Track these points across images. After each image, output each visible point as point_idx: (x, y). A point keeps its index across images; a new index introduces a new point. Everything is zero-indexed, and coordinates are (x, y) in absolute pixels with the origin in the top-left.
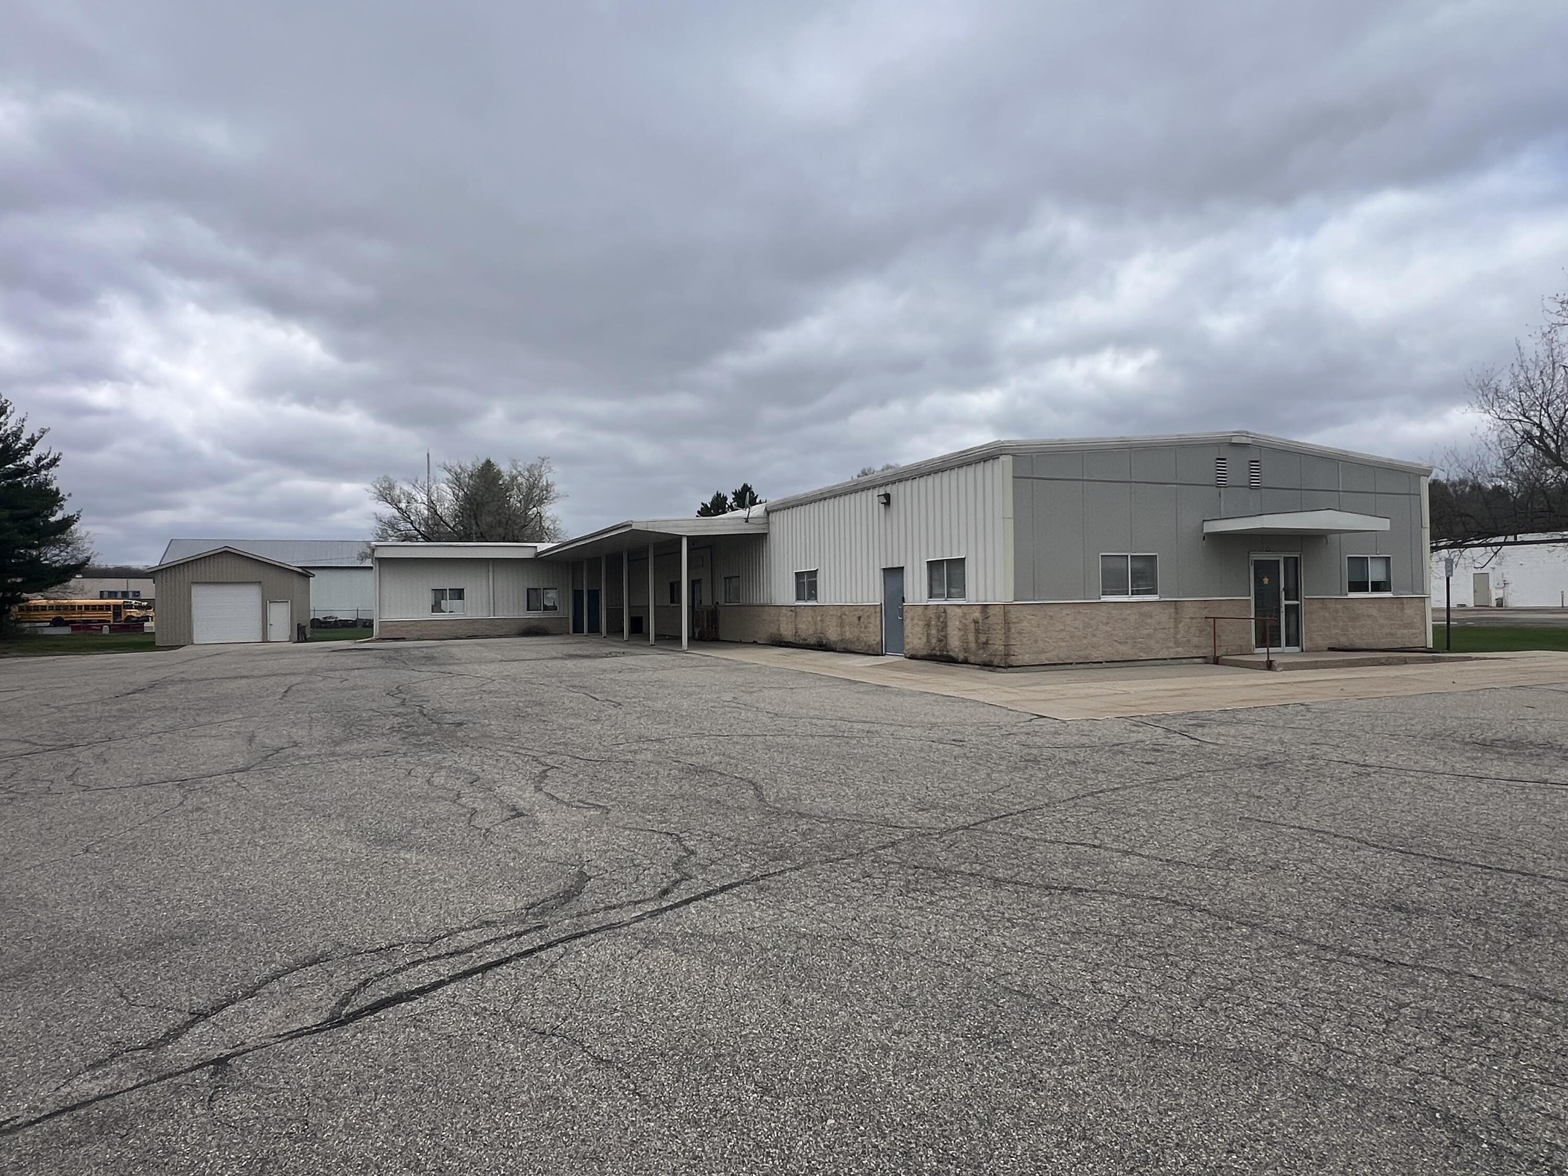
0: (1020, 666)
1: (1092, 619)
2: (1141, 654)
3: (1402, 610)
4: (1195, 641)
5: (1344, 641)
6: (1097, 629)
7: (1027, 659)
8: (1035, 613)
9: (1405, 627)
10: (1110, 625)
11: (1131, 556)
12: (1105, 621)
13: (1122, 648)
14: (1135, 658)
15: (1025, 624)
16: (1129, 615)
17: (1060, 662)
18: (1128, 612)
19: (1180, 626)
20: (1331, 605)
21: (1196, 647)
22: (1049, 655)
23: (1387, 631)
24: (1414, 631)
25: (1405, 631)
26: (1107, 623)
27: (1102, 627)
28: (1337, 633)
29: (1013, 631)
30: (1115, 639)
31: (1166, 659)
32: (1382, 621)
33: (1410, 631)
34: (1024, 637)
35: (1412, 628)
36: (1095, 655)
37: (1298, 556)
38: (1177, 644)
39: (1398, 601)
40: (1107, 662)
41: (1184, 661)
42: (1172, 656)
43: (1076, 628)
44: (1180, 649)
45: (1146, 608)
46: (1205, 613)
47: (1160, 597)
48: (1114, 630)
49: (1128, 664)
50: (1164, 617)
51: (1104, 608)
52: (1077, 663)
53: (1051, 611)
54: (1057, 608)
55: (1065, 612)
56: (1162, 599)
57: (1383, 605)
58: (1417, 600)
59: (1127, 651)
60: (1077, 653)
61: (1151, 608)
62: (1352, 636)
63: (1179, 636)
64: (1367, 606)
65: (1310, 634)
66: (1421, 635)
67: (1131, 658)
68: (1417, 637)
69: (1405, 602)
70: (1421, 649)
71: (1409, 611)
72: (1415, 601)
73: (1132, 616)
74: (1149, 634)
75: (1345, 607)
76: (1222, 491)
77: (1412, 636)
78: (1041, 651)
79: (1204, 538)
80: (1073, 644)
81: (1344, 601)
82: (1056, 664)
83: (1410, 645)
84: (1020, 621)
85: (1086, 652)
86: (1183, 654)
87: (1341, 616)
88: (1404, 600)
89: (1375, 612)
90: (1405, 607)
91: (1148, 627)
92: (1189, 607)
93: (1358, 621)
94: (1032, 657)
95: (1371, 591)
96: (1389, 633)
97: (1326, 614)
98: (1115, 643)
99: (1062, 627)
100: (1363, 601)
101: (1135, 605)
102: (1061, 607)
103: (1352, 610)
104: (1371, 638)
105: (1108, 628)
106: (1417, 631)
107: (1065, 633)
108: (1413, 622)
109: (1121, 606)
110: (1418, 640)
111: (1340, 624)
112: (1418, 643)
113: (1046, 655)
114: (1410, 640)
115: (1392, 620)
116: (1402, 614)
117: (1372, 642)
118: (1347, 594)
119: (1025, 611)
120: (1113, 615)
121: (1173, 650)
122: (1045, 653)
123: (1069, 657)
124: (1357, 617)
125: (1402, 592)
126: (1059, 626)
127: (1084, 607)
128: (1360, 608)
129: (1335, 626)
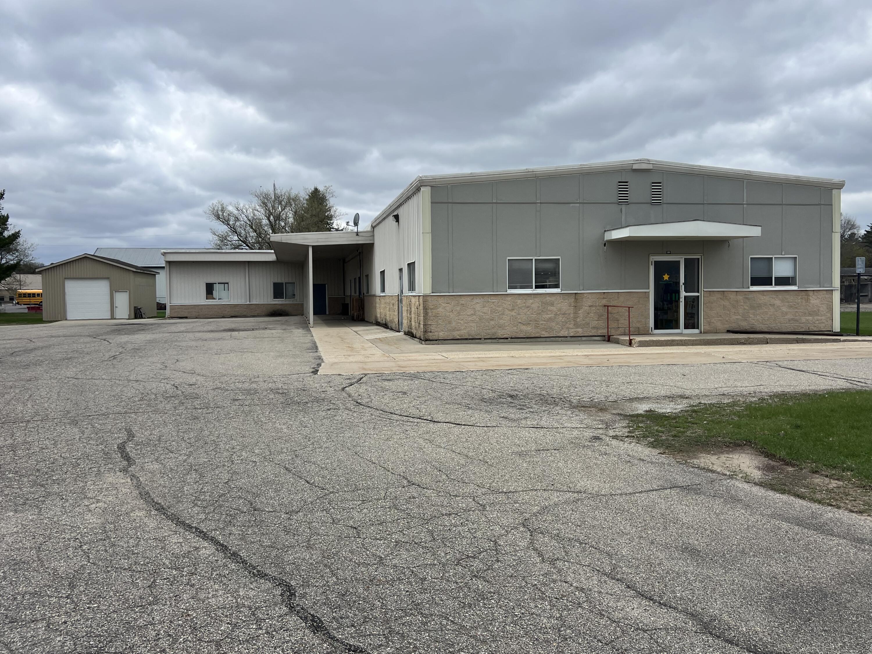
0: (436, 340)
1: (499, 306)
2: (543, 333)
3: (808, 300)
4: (594, 323)
5: (744, 325)
6: (503, 314)
7: (442, 335)
8: (449, 302)
9: (810, 315)
10: (515, 311)
11: (535, 259)
12: (510, 308)
13: (524, 328)
14: (537, 335)
15: (440, 310)
16: (532, 304)
17: (471, 337)
18: (531, 301)
19: (580, 312)
20: (732, 296)
21: (594, 328)
22: (462, 332)
23: (789, 316)
24: (819, 318)
25: (810, 318)
26: (513, 310)
27: (507, 312)
28: (738, 319)
29: (430, 314)
30: (520, 321)
31: (567, 337)
32: (784, 309)
33: (816, 318)
34: (440, 319)
35: (817, 315)
36: (501, 333)
37: (699, 257)
38: (577, 325)
39: (803, 293)
40: (512, 338)
41: (584, 339)
42: (572, 334)
43: (485, 313)
44: (580, 330)
45: (548, 298)
46: (604, 302)
47: (562, 290)
48: (519, 314)
49: (532, 340)
50: (565, 305)
51: (509, 298)
52: (485, 339)
53: (463, 301)
54: (469, 299)
55: (475, 301)
56: (563, 292)
57: (787, 297)
58: (825, 292)
59: (529, 330)
60: (485, 331)
61: (553, 299)
62: (753, 321)
63: (578, 320)
64: (770, 297)
65: (709, 320)
66: (827, 321)
67: (533, 336)
68: (823, 323)
69: (811, 294)
70: (826, 332)
71: (815, 301)
72: (821, 293)
73: (535, 304)
74: (550, 318)
75: (747, 298)
76: (624, 207)
77: (817, 322)
78: (454, 330)
79: (605, 245)
80: (482, 324)
81: (746, 293)
82: (467, 339)
83: (815, 329)
84: (436, 307)
85: (493, 331)
86: (582, 333)
87: (741, 305)
88: (810, 292)
89: (778, 302)
90: (810, 298)
91: (550, 313)
92: (588, 298)
93: (759, 309)
94: (446, 333)
95: (775, 285)
96: (792, 319)
97: (726, 303)
98: (519, 324)
99: (472, 312)
100: (765, 293)
101: (539, 296)
102: (472, 297)
103: (754, 300)
104: (773, 323)
105: (513, 313)
106: (823, 318)
107: (474, 317)
108: (819, 310)
109: (526, 297)
110: (824, 325)
111: (741, 311)
112: (823, 327)
113: (458, 333)
114: (816, 325)
115: (796, 308)
116: (807, 303)
117: (774, 326)
118: (749, 288)
119: (441, 300)
120: (518, 304)
121: (573, 330)
122: (458, 330)
123: (479, 334)
124: (760, 306)
125: (809, 286)
126: (470, 312)
127: (492, 298)
128: (762, 299)
129: (735, 313)
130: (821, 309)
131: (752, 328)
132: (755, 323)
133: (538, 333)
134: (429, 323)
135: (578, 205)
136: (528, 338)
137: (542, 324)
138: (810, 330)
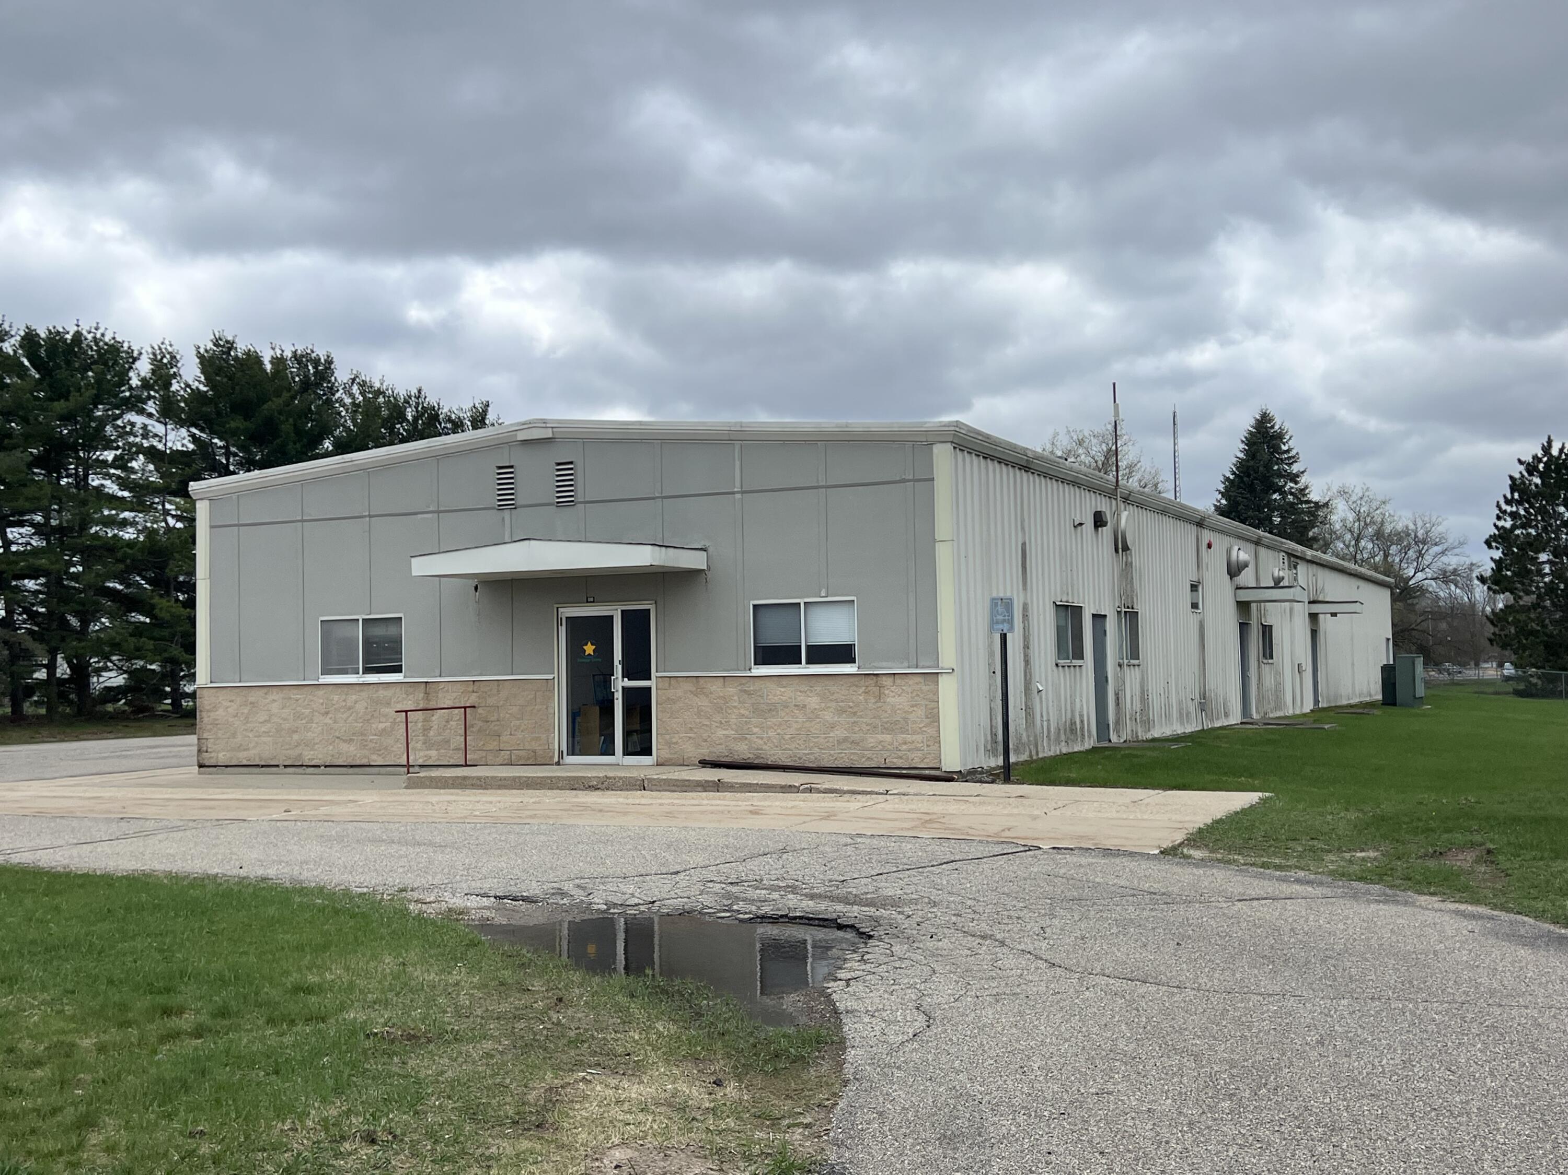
0: (215, 766)
1: (305, 707)
2: (374, 757)
3: (879, 697)
4: (457, 741)
5: (742, 751)
6: (311, 721)
7: (222, 757)
8: (233, 698)
9: (886, 730)
10: (330, 716)
11: (363, 620)
12: (323, 711)
13: (344, 747)
14: (364, 762)
15: (221, 712)
16: (356, 702)
17: (263, 763)
18: (354, 697)
19: (433, 718)
20: (715, 688)
21: (457, 749)
22: (252, 752)
23: (839, 733)
24: (909, 738)
25: (888, 738)
26: (327, 713)
27: (317, 717)
28: (727, 736)
29: (205, 720)
30: (337, 734)
32: (828, 716)
33: (901, 737)
34: (220, 729)
35: (904, 731)
36: (308, 756)
37: (650, 607)
38: (428, 744)
39: (871, 681)
40: (326, 766)
42: (420, 761)
43: (285, 720)
44: (433, 753)
45: (382, 693)
46: (473, 699)
47: (405, 677)
48: (335, 722)
49: (357, 770)
51: (321, 692)
52: (285, 766)
53: (254, 696)
54: (261, 693)
55: (271, 697)
56: (406, 680)
57: (833, 689)
58: (919, 679)
59: (351, 752)
60: (285, 752)
61: (389, 693)
62: (761, 742)
63: (432, 733)
64: (796, 690)
65: (667, 737)
66: (928, 746)
67: (358, 763)
68: (918, 750)
69: (887, 682)
70: (927, 772)
71: (898, 699)
72: (911, 681)
73: (360, 702)
74: (384, 730)
75: (745, 691)
76: (507, 514)
77: (905, 747)
78: (240, 748)
79: (476, 588)
80: (281, 739)
81: (744, 680)
82: (257, 766)
83: (899, 763)
84: (215, 708)
85: (297, 751)
86: (438, 759)
87: (735, 707)
88: (884, 678)
89: (813, 701)
90: (887, 692)
91: (384, 720)
92: (447, 691)
93: (773, 716)
94: (228, 755)
95: (808, 662)
96: (845, 740)
97: (703, 702)
98: (337, 740)
99: (266, 717)
100: (785, 681)
101: (366, 687)
102: (265, 690)
103: (762, 697)
104: (803, 747)
105: (328, 720)
106: (918, 738)
107: (269, 725)
108: (906, 720)
109: (345, 689)
110: (919, 754)
111: (733, 719)
112: (917, 760)
113: (245, 754)
114: (900, 753)
115: (855, 713)
116: (880, 704)
117: (806, 754)
118: (750, 670)
119: (222, 695)
120: (334, 702)
121: (422, 754)
122: (245, 750)
123: (275, 757)
124: (772, 709)
125: (880, 664)
126: (262, 717)
127: (295, 691)
128: (778, 693)
129: (721, 723)
130: (912, 717)
131: (758, 757)
132: (765, 747)
133: (365, 757)
134: (205, 736)
135: (430, 515)
136: (352, 766)
137: (371, 741)
138: (888, 765)
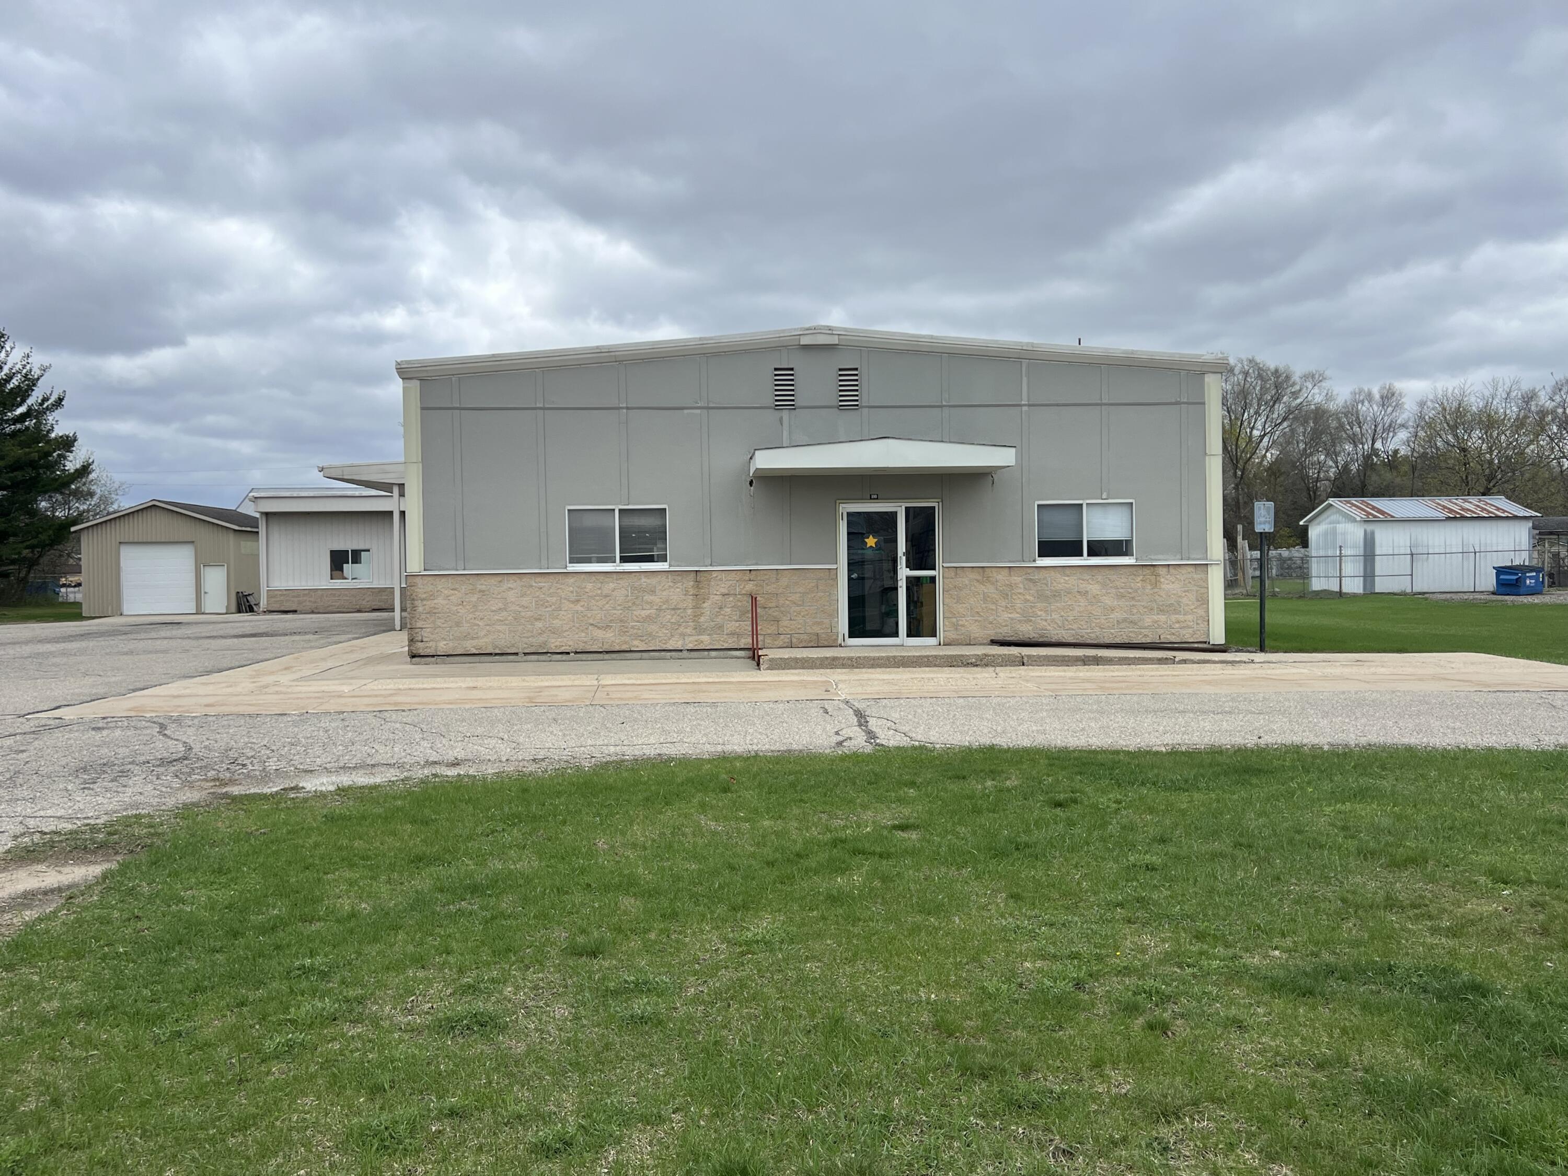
0: (433, 656)
1: (551, 595)
2: (636, 643)
3: (1155, 584)
4: (731, 626)
5: (1027, 631)
6: (559, 609)
7: (442, 647)
8: (456, 586)
9: (1161, 611)
10: (582, 603)
11: (620, 510)
12: (573, 599)
13: (599, 634)
14: (624, 647)
15: (440, 601)
16: (614, 590)
17: (497, 651)
18: (612, 585)
19: (705, 605)
20: (1002, 577)
21: (732, 634)
23: (1117, 615)
24: (1181, 617)
25: (1163, 618)
26: (578, 601)
27: (566, 605)
28: (1012, 619)
29: (420, 609)
30: (591, 621)
31: (681, 650)
32: (1108, 601)
33: (1174, 617)
34: (439, 618)
35: (1177, 612)
36: (554, 644)
37: (936, 505)
38: (699, 630)
39: (1147, 571)
40: (576, 653)
41: (713, 654)
42: (690, 646)
43: (524, 607)
44: (705, 638)
45: (644, 580)
46: (750, 587)
47: (670, 566)
48: (588, 609)
49: (614, 656)
50: (676, 593)
51: (571, 580)
52: (525, 654)
53: (482, 584)
54: (493, 581)
55: (506, 585)
56: (672, 569)
57: (1114, 577)
58: (1191, 569)
59: (610, 638)
60: (525, 640)
61: (653, 581)
62: (1045, 623)
63: (702, 619)
64: (1080, 579)
65: (954, 620)
66: (1198, 624)
67: (617, 648)
68: (1188, 627)
69: (1163, 571)
70: (1196, 645)
71: (1171, 586)
72: (1184, 570)
73: (620, 591)
74: (649, 616)
75: (1030, 580)
76: (785, 414)
77: (1177, 625)
78: (466, 637)
79: (751, 483)
80: (520, 628)
81: (1029, 571)
82: (491, 654)
83: (1173, 639)
84: (432, 597)
85: (541, 639)
86: (710, 644)
87: (1020, 594)
88: (1161, 568)
89: (1094, 588)
90: (1162, 580)
91: (648, 607)
92: (721, 580)
93: (1057, 601)
94: (451, 644)
95: (1089, 555)
96: (1125, 620)
97: (990, 589)
98: (590, 628)
99: (501, 605)
100: (1068, 571)
101: (626, 576)
102: (499, 578)
103: (1047, 585)
104: (1085, 627)
105: (578, 607)
106: (1190, 617)
107: (505, 613)
108: (1179, 603)
109: (601, 577)
110: (1190, 631)
111: (1019, 604)
112: (1188, 636)
113: (475, 642)
114: (1173, 631)
115: (1133, 598)
116: (1156, 590)
117: (1087, 633)
118: (1034, 561)
119: (441, 584)
120: (587, 590)
121: (691, 638)
122: (473, 638)
123: (513, 646)
124: (1056, 595)
125: (1156, 557)
126: (496, 605)
127: (538, 579)
128: (1062, 581)
129: (1007, 607)
130: (1185, 600)
131: (1042, 637)
132: (1049, 628)
133: (626, 643)
134: (419, 624)
135: (698, 411)
136: (607, 652)
137: (633, 627)
138: (1162, 640)
